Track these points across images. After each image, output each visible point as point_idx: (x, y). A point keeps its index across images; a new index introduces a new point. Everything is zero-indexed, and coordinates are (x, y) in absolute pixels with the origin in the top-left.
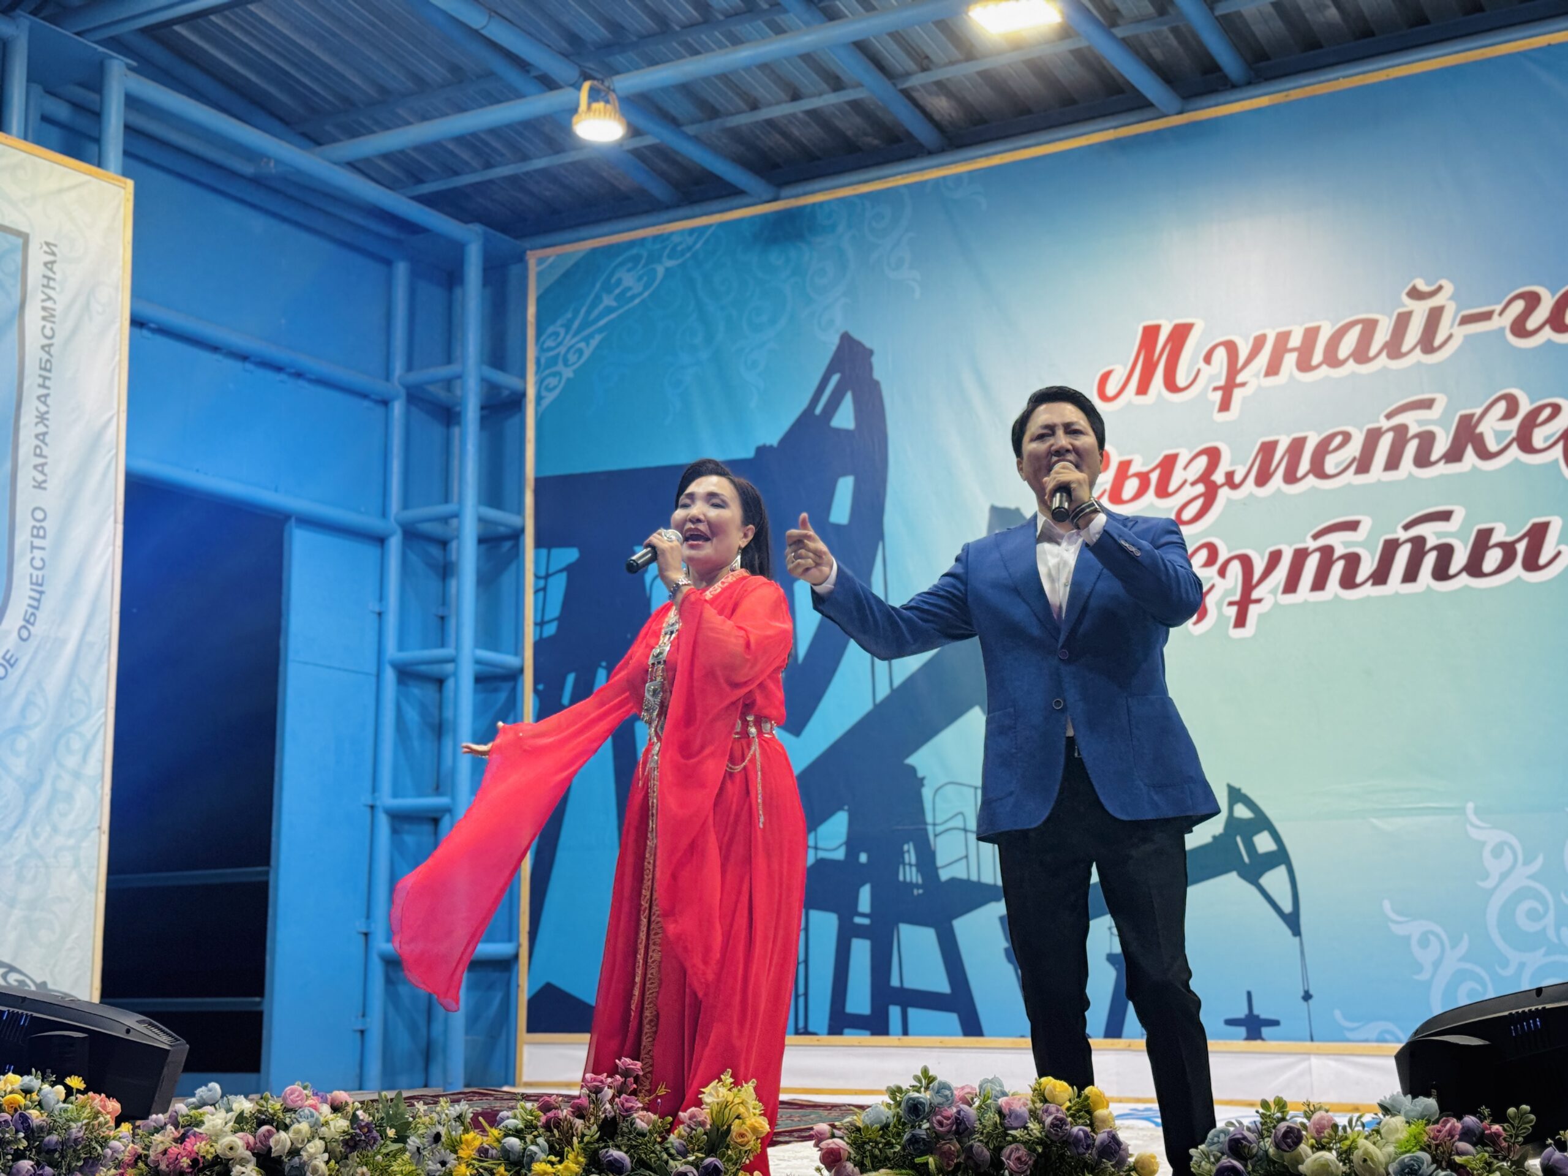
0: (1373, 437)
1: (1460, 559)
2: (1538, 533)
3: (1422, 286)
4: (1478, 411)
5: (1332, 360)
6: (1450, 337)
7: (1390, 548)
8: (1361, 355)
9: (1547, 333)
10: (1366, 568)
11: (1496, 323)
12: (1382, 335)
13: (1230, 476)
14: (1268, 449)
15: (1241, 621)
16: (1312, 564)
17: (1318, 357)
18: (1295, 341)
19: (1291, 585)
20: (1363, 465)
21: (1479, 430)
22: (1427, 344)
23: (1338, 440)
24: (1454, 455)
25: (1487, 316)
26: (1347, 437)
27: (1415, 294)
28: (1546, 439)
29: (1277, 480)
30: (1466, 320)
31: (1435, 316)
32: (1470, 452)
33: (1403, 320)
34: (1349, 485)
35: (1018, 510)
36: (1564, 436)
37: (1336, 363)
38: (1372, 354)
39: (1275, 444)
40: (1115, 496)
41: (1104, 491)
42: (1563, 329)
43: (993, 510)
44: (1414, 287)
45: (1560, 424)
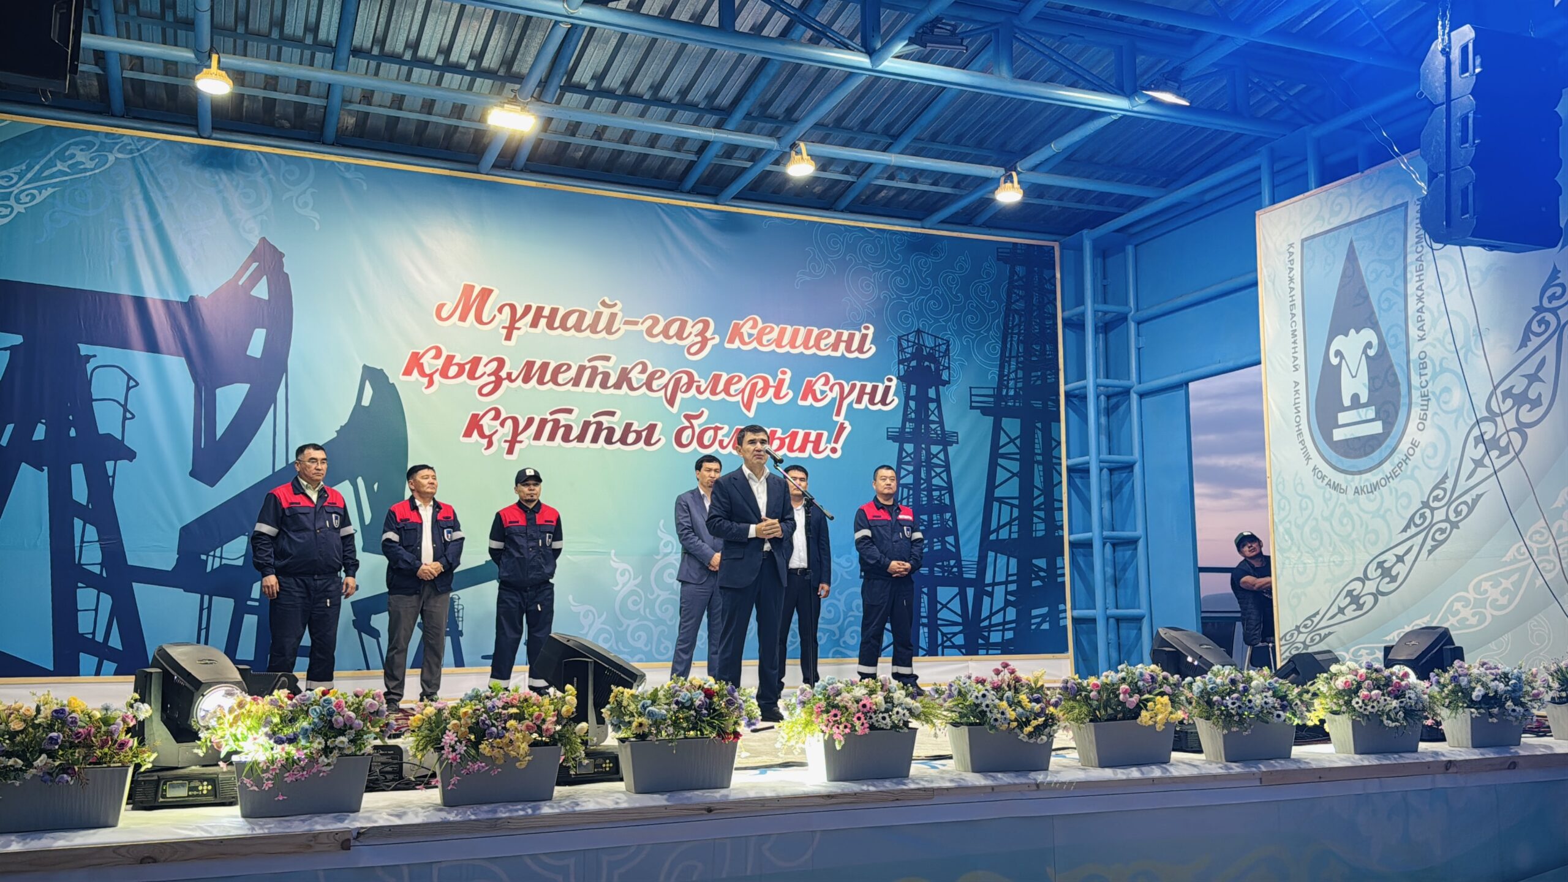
0: (582, 369)
1: (617, 436)
2: (652, 428)
3: (608, 301)
4: (630, 367)
5: (563, 326)
6: (619, 329)
7: (587, 425)
8: (578, 327)
9: (661, 338)
10: (575, 433)
11: (639, 327)
12: (588, 321)
13: (509, 375)
14: (530, 365)
15: (510, 451)
16: (549, 427)
17: (557, 324)
18: (546, 312)
19: (538, 436)
20: (576, 382)
21: (630, 376)
22: (609, 329)
23: (565, 367)
24: (617, 386)
25: (636, 323)
26: (569, 367)
27: (604, 304)
28: (658, 386)
29: (534, 381)
30: (627, 323)
31: (613, 316)
32: (625, 386)
33: (598, 315)
34: (569, 390)
35: (382, 370)
36: (666, 386)
37: (566, 329)
38: (583, 328)
39: (534, 363)
40: (444, 374)
41: (437, 370)
42: (668, 337)
43: (365, 367)
44: (604, 301)
45: (664, 380)
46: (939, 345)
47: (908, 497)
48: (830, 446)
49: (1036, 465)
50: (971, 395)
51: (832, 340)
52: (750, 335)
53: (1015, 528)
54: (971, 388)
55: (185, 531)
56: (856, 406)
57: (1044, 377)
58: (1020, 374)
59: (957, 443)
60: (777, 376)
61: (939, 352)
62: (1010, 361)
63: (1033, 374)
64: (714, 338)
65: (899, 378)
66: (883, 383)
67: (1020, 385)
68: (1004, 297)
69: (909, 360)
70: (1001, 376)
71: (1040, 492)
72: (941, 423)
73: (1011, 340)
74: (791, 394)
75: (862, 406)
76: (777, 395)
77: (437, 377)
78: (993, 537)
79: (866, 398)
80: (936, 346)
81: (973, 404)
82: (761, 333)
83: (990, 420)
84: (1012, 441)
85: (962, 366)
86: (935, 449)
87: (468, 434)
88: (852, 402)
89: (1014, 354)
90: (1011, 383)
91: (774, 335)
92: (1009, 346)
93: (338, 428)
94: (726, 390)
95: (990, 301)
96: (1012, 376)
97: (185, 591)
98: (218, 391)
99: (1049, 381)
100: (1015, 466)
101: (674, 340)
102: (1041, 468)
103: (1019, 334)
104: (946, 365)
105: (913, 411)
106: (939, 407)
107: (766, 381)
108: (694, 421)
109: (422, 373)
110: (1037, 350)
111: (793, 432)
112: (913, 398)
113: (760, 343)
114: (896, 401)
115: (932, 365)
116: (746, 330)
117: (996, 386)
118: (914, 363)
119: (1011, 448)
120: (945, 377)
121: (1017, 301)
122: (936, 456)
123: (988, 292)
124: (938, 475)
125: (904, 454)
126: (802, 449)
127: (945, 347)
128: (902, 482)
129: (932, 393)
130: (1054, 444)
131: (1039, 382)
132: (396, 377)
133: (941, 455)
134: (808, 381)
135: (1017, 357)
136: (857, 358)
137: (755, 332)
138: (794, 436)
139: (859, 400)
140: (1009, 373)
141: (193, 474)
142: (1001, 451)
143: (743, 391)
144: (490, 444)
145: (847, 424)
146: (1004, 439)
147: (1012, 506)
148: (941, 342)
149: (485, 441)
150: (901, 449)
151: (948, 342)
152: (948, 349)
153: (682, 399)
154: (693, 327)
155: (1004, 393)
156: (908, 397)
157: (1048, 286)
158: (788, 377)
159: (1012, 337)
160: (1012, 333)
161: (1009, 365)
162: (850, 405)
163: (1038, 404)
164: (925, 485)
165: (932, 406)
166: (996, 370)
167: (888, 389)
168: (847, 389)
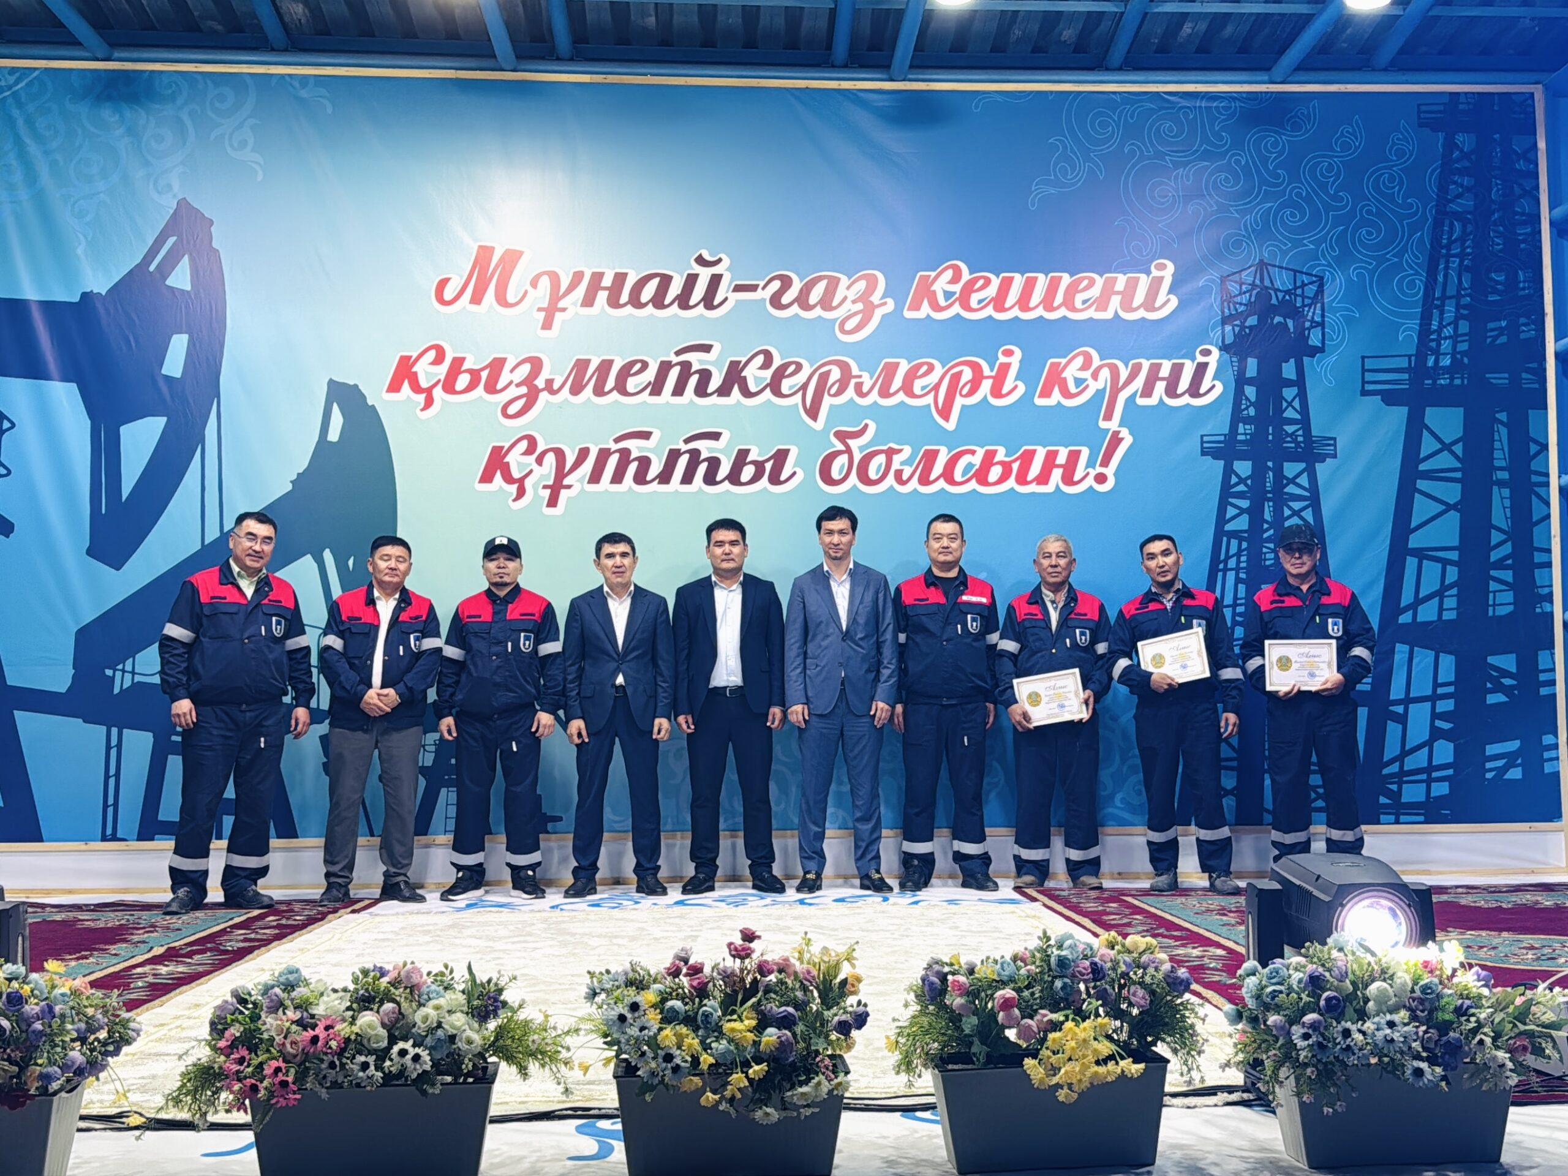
3: (707, 257)
4: (744, 360)
5: (635, 301)
6: (726, 299)
8: (658, 301)
9: (795, 309)
11: (759, 295)
12: (675, 289)
13: (549, 382)
14: (581, 365)
15: (553, 502)
16: (613, 461)
17: (624, 297)
18: (607, 281)
19: (595, 477)
21: (744, 373)
22: (708, 301)
23: (638, 366)
25: (753, 288)
26: (645, 365)
27: (701, 261)
28: (791, 388)
29: (589, 389)
30: (738, 288)
31: (716, 280)
33: (692, 280)
35: (356, 386)
36: (804, 387)
37: (639, 305)
38: (667, 302)
39: (588, 362)
40: (449, 386)
41: (439, 381)
42: (807, 307)
43: (331, 383)
44: (700, 256)
45: (801, 378)
46: (1303, 285)
47: (1238, 555)
48: (1093, 473)
49: (1495, 489)
50: (1364, 370)
51: (1095, 291)
52: (948, 295)
53: (1450, 602)
54: (1363, 358)
55: (84, 636)
56: (1141, 401)
57: (1513, 329)
58: (1464, 327)
59: (1335, 456)
60: (998, 359)
61: (1303, 297)
62: (1443, 305)
63: (1491, 325)
64: (885, 303)
65: (1224, 348)
66: (1193, 359)
67: (1463, 347)
68: (1432, 189)
69: (1244, 316)
70: (1424, 333)
71: (1503, 537)
72: (1305, 422)
73: (1447, 268)
74: (1021, 388)
75: (1153, 401)
76: (996, 392)
77: (438, 392)
78: (1405, 618)
79: (1160, 387)
80: (1296, 288)
81: (1368, 387)
82: (969, 289)
83: (1399, 414)
84: (1446, 447)
85: (1348, 320)
86: (1290, 469)
87: (487, 478)
88: (1134, 395)
89: (1451, 291)
90: (1446, 345)
91: (992, 291)
92: (1440, 278)
93: (294, 477)
94: (907, 388)
95: (1405, 198)
96: (1448, 331)
97: (84, 721)
98: (123, 429)
99: (1523, 336)
100: (1452, 493)
101: (818, 312)
102: (1506, 492)
103: (1462, 256)
104: (1317, 319)
105: (1252, 404)
106: (1302, 395)
107: (976, 368)
108: (852, 443)
109: (416, 388)
110: (1498, 282)
111: (1026, 451)
112: (1250, 382)
113: (967, 307)
114: (1219, 388)
115: (1290, 323)
116: (942, 284)
117: (1413, 351)
118: (1252, 321)
119: (1445, 461)
120: (1314, 339)
121: (1459, 196)
122: (1292, 481)
123: (1401, 183)
124: (1296, 513)
125: (1234, 479)
126: (1043, 478)
127: (1314, 288)
128: (1229, 527)
129: (1289, 370)
130: (1534, 448)
131: (1503, 339)
132: (377, 395)
133: (1304, 480)
134: (1052, 364)
135: (1458, 296)
136: (1143, 319)
137: (957, 288)
138: (1027, 458)
139: (1147, 391)
140: (1441, 327)
141: (90, 552)
142: (1422, 467)
143: (936, 388)
144: (521, 492)
145: (1124, 433)
146: (1428, 445)
147: (1445, 562)
148: (1306, 280)
149: (513, 489)
150: (1228, 471)
151: (1321, 278)
152: (1320, 290)
153: (831, 406)
154: (848, 288)
155: (1431, 362)
156: (1241, 381)
157: (1521, 165)
158: (1015, 360)
159: (1447, 262)
160: (1448, 256)
161: (1442, 313)
162: (1131, 399)
163: (1500, 379)
164: (1271, 532)
165: (1289, 393)
166: (1415, 324)
167: (1202, 368)
168: (1124, 374)
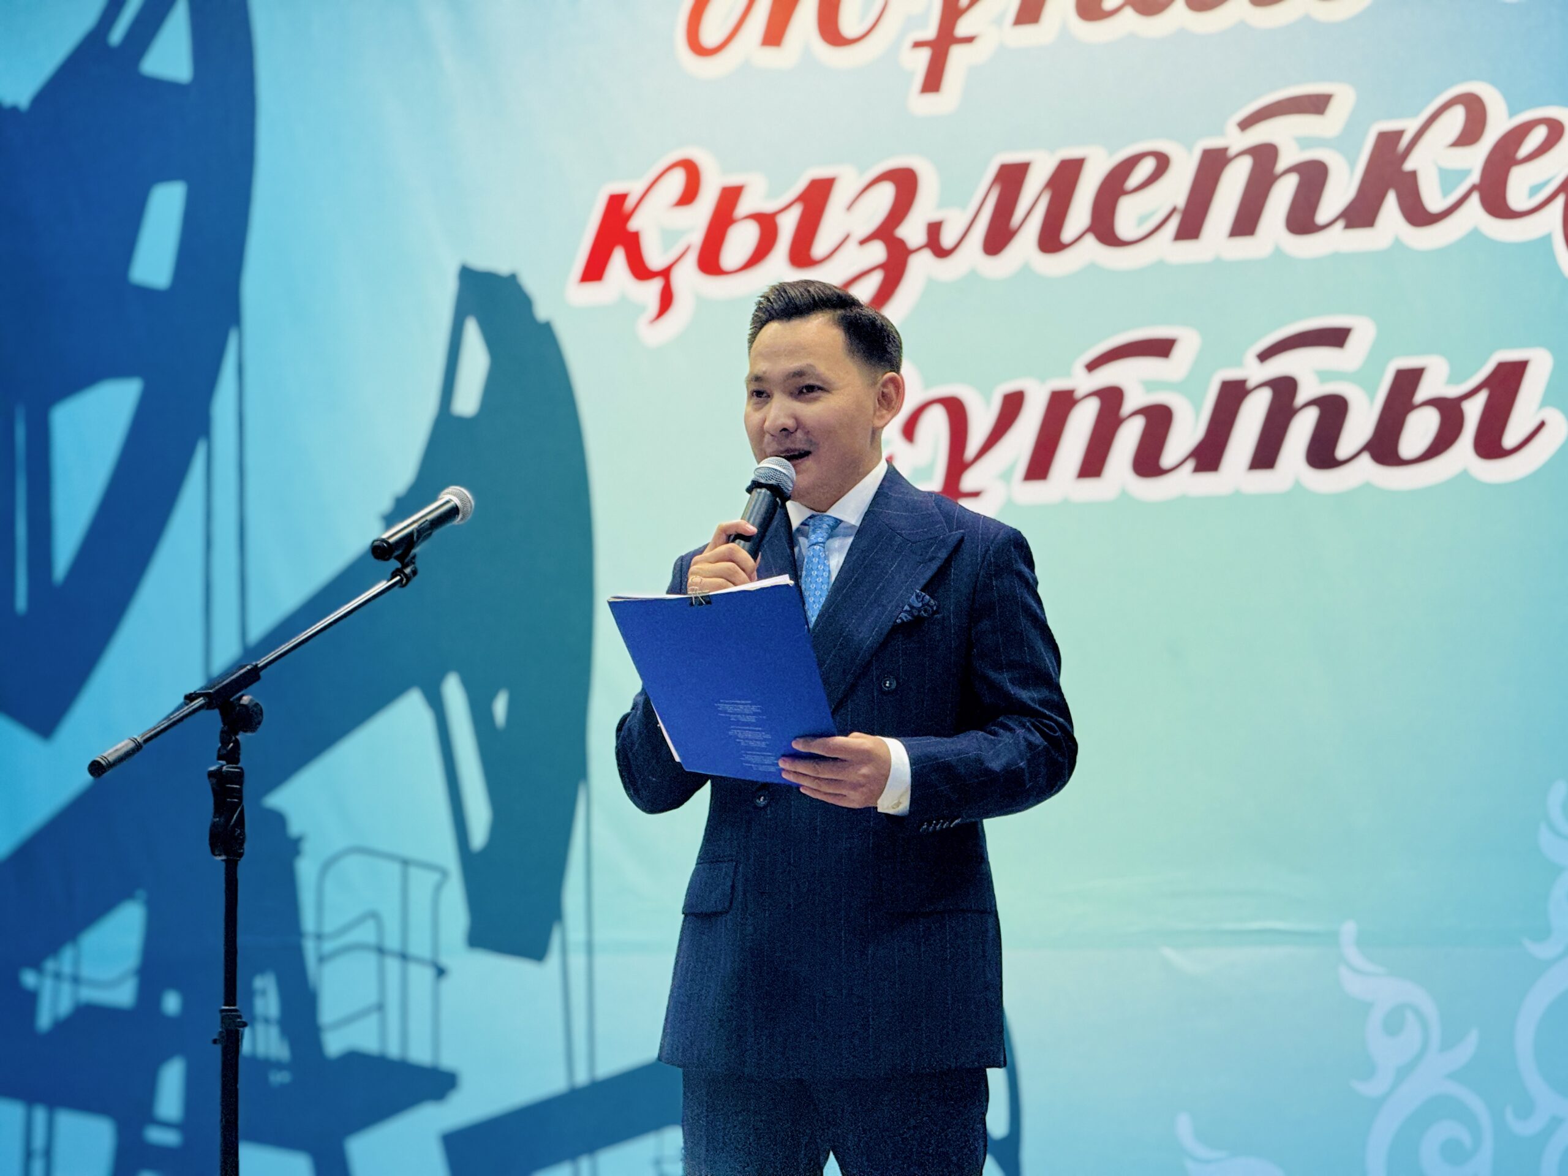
0: (1212, 166)
1: (1359, 427)
2: (1505, 384)
4: (1410, 127)
7: (1230, 398)
10: (1184, 436)
13: (934, 230)
14: (1010, 178)
20: (1191, 221)
21: (1409, 166)
23: (1147, 167)
24: (1361, 214)
26: (1163, 163)
28: (1534, 190)
29: (1028, 240)
32: (1391, 208)
34: (1163, 261)
35: (513, 277)
37: (1157, 4)
39: (1025, 168)
40: (710, 259)
41: (688, 248)
43: (464, 274)
45: (1559, 162)
77: (686, 274)
98: (57, 415)
109: (639, 269)
132: (556, 294)
